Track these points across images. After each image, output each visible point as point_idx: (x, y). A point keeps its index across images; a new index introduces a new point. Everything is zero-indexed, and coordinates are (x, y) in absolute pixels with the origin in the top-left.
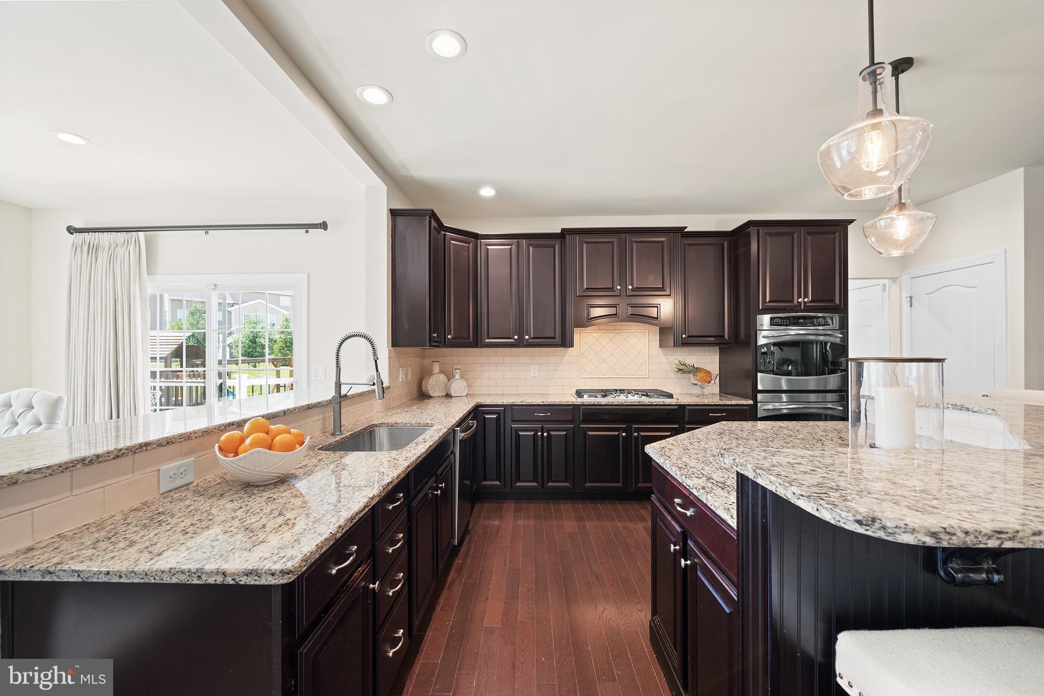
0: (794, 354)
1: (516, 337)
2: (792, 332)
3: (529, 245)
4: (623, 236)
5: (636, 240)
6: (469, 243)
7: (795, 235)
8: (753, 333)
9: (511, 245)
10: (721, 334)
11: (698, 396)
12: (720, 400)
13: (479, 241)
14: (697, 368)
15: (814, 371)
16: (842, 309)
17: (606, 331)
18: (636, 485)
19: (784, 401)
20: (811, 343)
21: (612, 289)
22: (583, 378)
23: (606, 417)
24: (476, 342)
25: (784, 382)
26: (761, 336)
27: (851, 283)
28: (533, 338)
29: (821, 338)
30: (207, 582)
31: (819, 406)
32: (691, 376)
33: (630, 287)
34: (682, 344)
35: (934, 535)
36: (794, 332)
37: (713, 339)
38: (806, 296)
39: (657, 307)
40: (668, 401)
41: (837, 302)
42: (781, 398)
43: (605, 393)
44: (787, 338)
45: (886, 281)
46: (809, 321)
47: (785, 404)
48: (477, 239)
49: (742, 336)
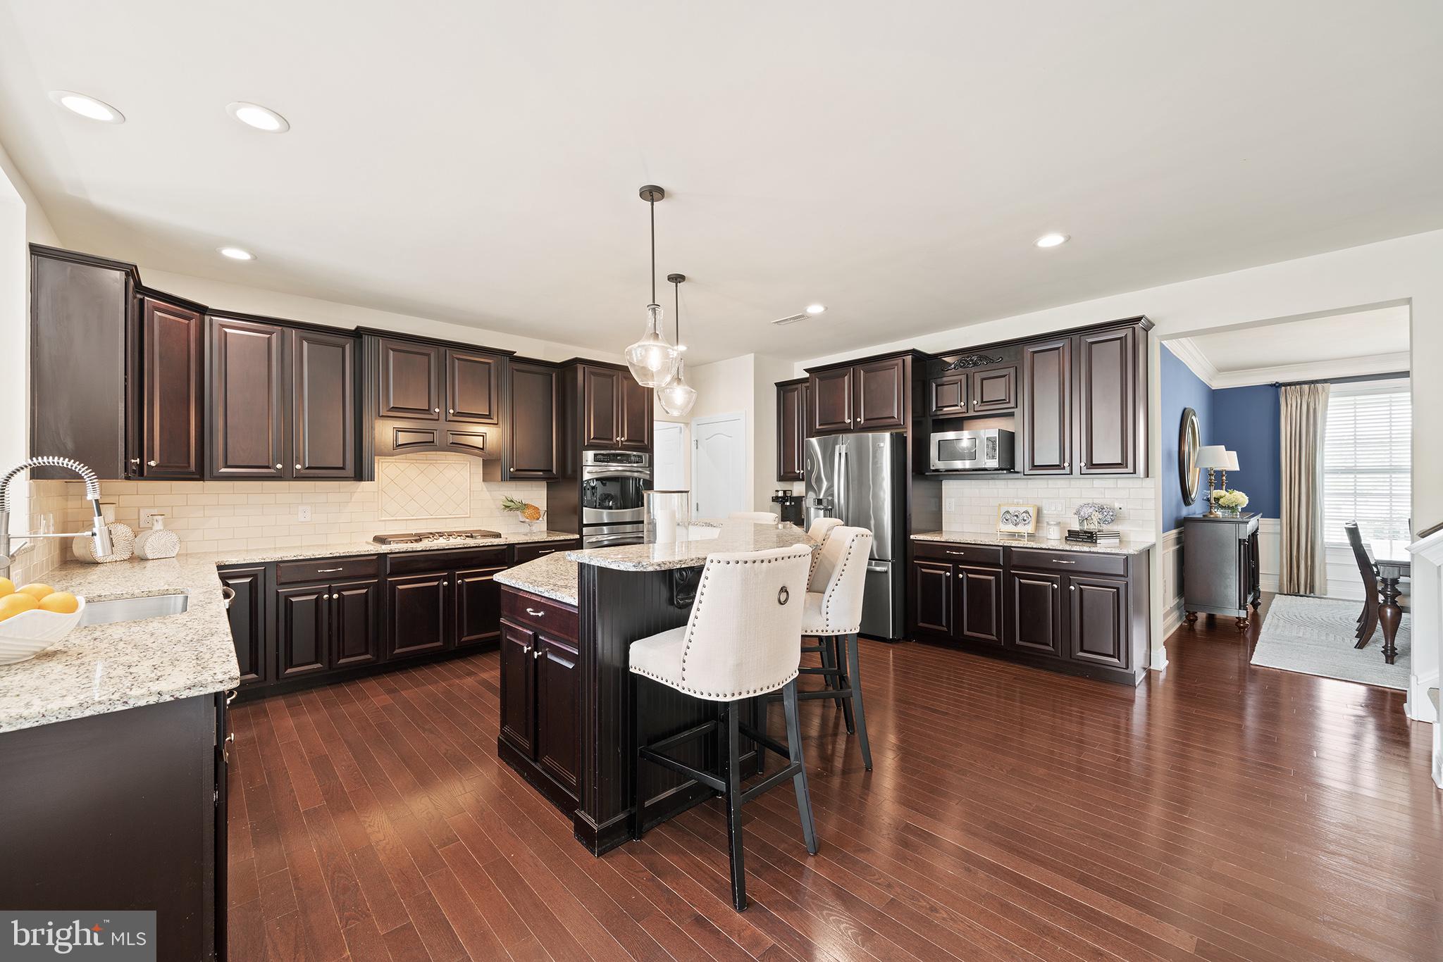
0: (613, 489)
1: (279, 466)
2: (612, 469)
3: (302, 339)
4: (442, 349)
5: (458, 356)
6: (189, 319)
7: (615, 378)
8: (579, 470)
9: (271, 333)
10: (549, 469)
11: (526, 535)
12: (548, 536)
13: (207, 318)
14: (525, 505)
15: (630, 505)
16: (649, 449)
17: (415, 461)
18: (460, 639)
19: (606, 533)
20: (627, 478)
21: (428, 411)
22: (383, 521)
23: (422, 565)
24: (200, 473)
25: (605, 516)
26: (586, 471)
27: (656, 424)
28: (308, 468)
29: (636, 474)
30: (136, 705)
31: (633, 536)
32: (518, 512)
33: (451, 411)
34: (510, 478)
35: (659, 565)
36: (614, 468)
37: (541, 473)
38: (623, 436)
39: (483, 436)
40: (496, 541)
41: (646, 442)
42: (602, 530)
43: (419, 537)
44: (608, 474)
45: (682, 425)
46: (625, 458)
47: (606, 536)
48: (204, 314)
49: (569, 471)
